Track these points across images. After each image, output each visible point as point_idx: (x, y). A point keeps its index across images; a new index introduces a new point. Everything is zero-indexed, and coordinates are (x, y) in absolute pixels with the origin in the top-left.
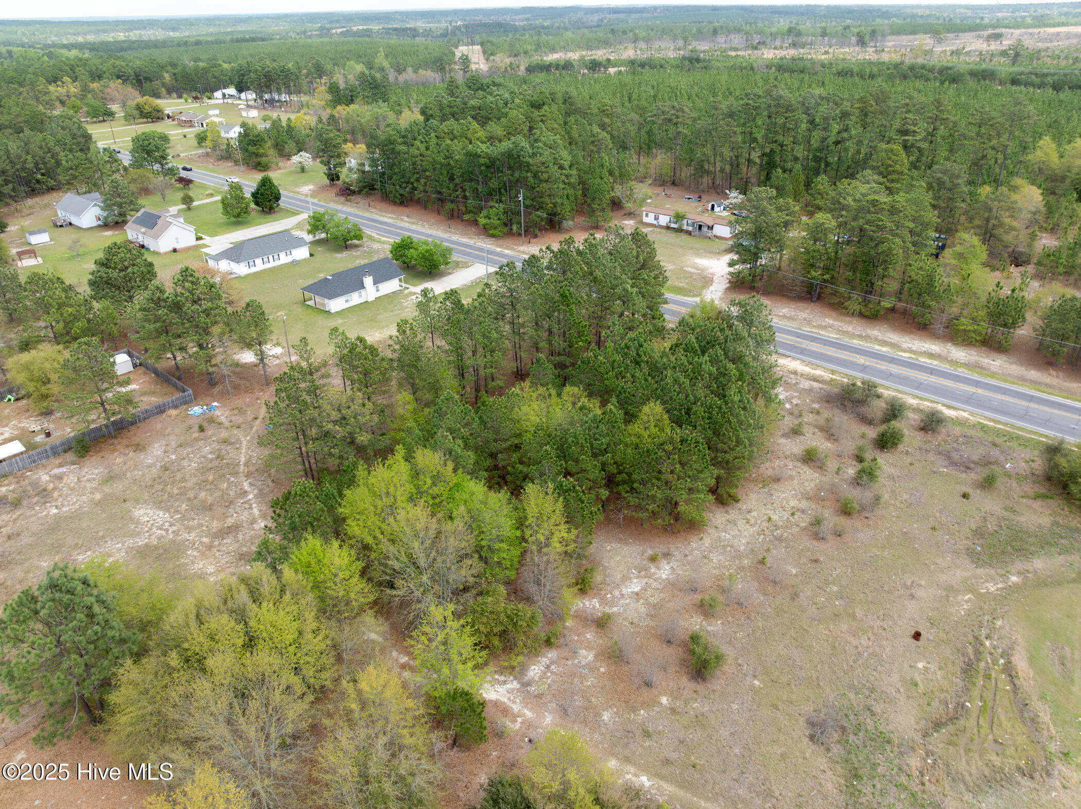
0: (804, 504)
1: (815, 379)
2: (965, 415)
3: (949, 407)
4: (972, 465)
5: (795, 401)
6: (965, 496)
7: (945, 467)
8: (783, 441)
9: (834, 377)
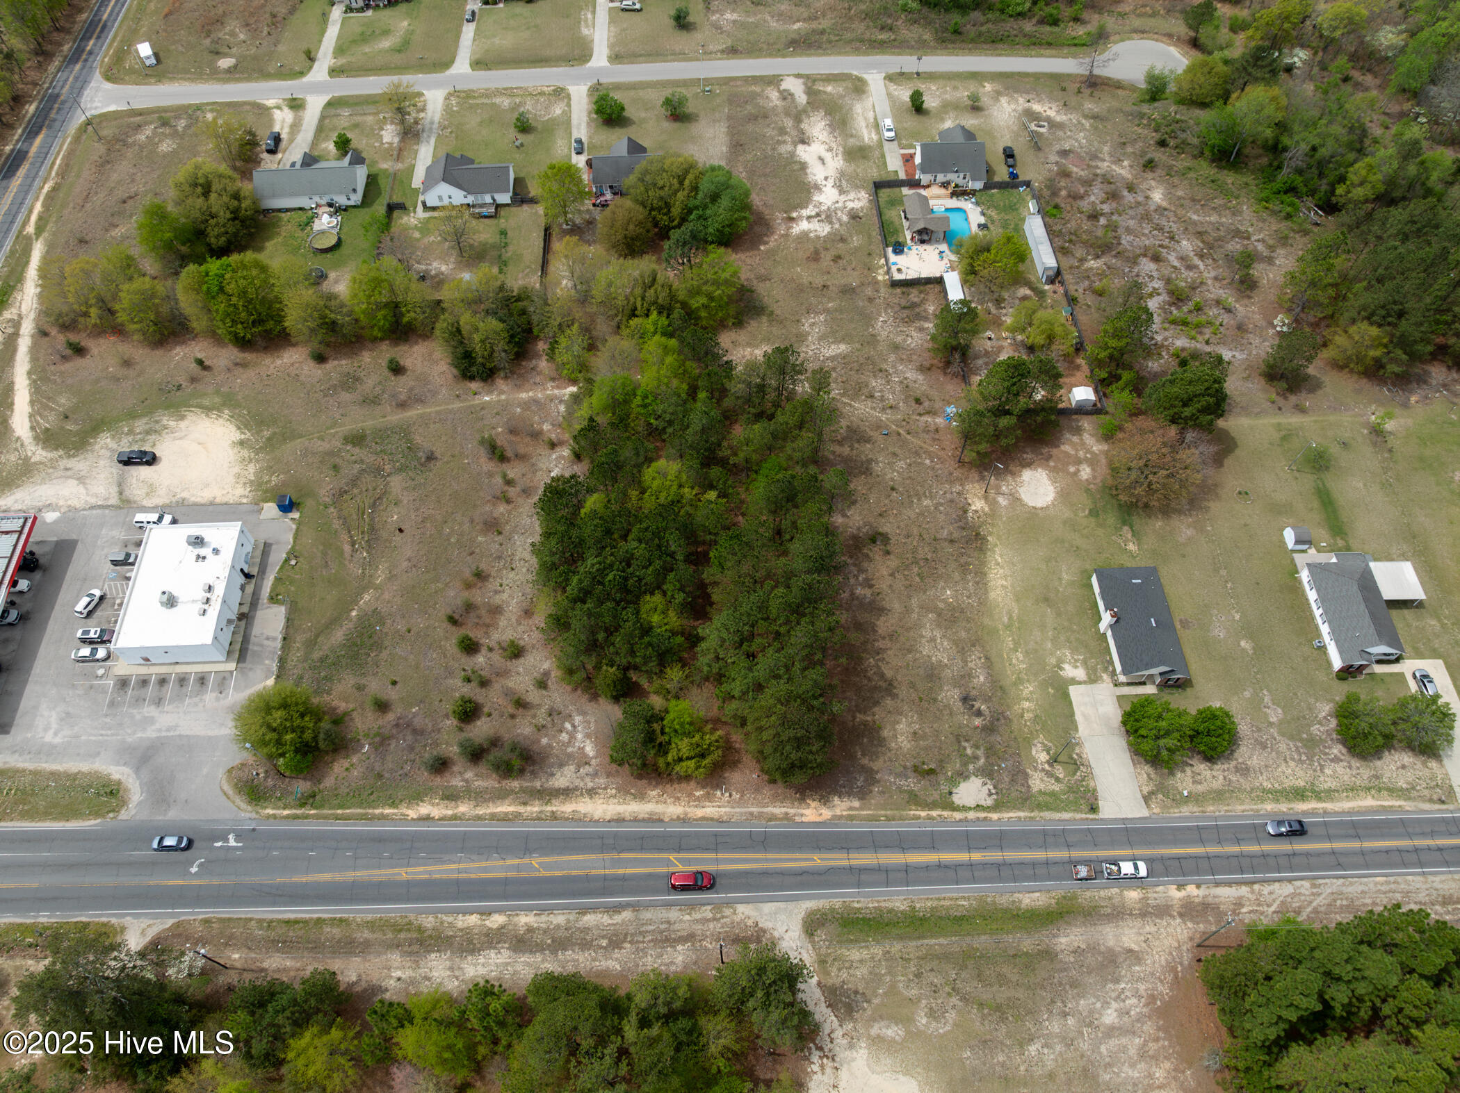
0: (497, 600)
1: (566, 793)
2: (412, 814)
3: (427, 818)
4: (394, 731)
5: (564, 737)
6: (394, 683)
7: (415, 715)
8: (546, 665)
9: (549, 808)
